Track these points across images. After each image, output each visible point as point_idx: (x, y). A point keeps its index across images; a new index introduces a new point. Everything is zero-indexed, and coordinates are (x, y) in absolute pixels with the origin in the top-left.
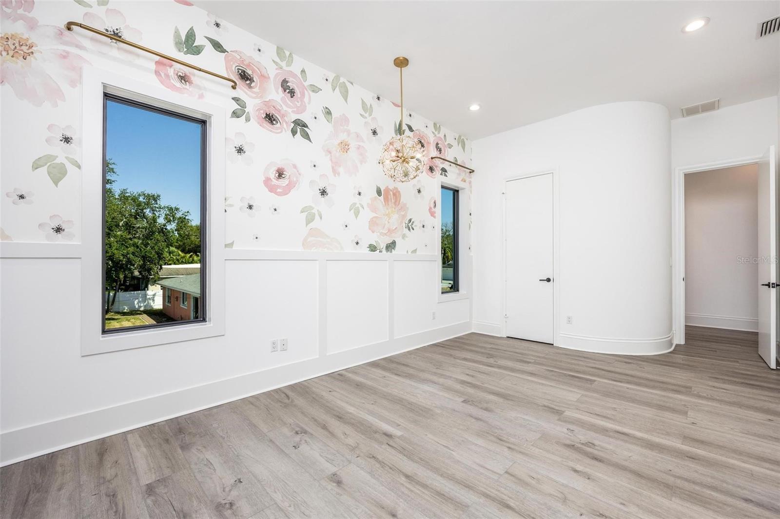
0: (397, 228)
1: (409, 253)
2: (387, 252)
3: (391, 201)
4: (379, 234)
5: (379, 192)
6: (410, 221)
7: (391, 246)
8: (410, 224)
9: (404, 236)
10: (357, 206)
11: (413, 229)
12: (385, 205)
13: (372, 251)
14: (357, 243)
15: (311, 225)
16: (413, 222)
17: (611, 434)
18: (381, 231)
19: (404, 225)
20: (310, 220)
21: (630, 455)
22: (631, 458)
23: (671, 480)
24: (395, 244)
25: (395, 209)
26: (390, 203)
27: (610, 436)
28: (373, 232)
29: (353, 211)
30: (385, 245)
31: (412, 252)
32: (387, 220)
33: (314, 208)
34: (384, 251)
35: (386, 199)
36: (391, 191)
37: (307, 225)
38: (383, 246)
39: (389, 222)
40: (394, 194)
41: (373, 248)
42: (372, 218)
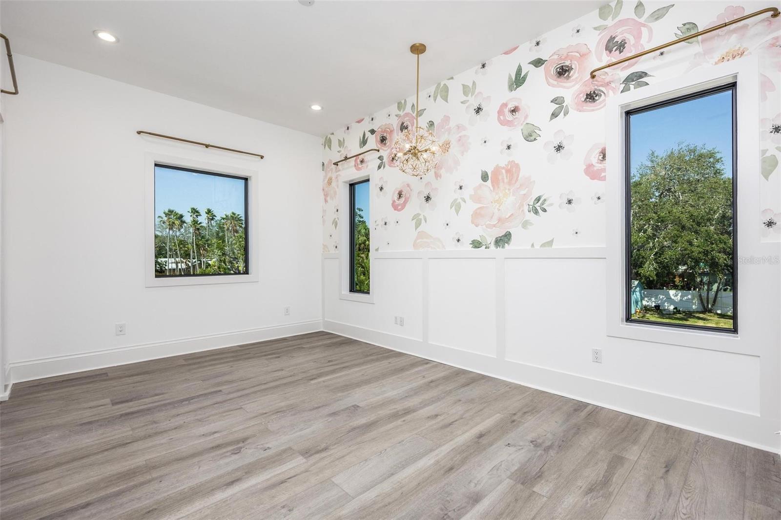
0: (512, 214)
1: (537, 247)
2: (497, 248)
3: (504, 182)
4: (484, 227)
5: (485, 177)
6: (539, 200)
7: (503, 240)
8: (539, 204)
9: (525, 224)
10: (458, 201)
11: (545, 210)
12: (494, 189)
13: (476, 247)
14: (458, 240)
15: (419, 229)
16: (545, 200)
17: (239, 473)
18: (488, 222)
19: (526, 208)
20: (418, 225)
21: (201, 468)
22: (198, 468)
23: (155, 474)
24: (510, 237)
25: (509, 190)
26: (501, 184)
27: (237, 470)
28: (477, 226)
29: (453, 208)
30: (494, 239)
31: (543, 245)
32: (498, 207)
33: (420, 214)
34: (492, 247)
35: (496, 183)
36: (503, 168)
37: (416, 229)
38: (491, 240)
39: (499, 210)
40: (508, 171)
41: (476, 244)
42: (476, 210)
